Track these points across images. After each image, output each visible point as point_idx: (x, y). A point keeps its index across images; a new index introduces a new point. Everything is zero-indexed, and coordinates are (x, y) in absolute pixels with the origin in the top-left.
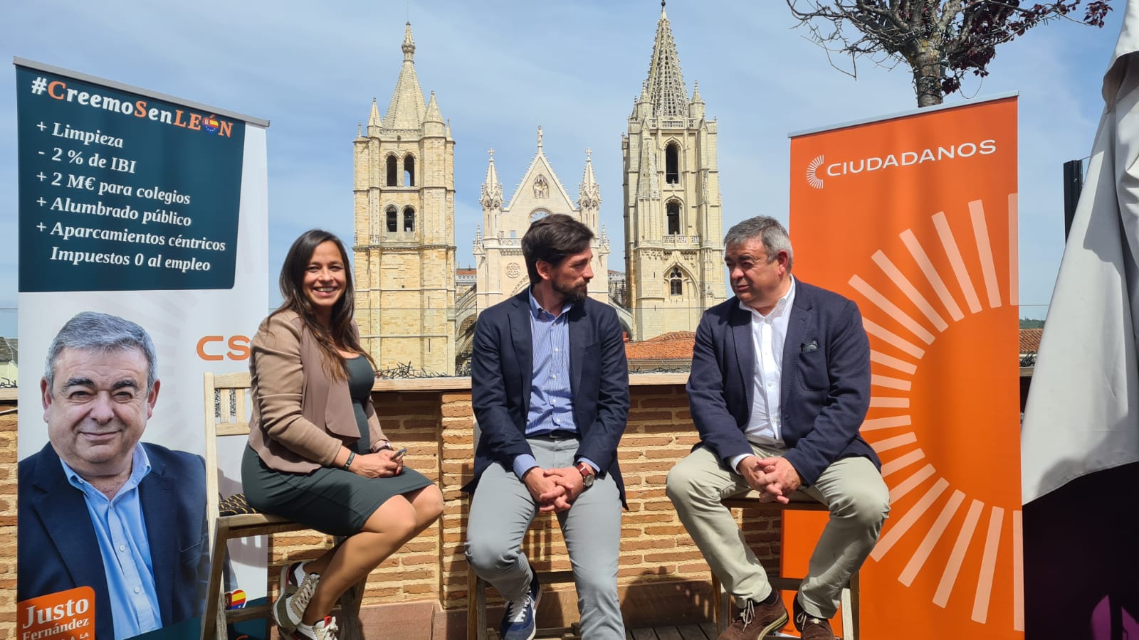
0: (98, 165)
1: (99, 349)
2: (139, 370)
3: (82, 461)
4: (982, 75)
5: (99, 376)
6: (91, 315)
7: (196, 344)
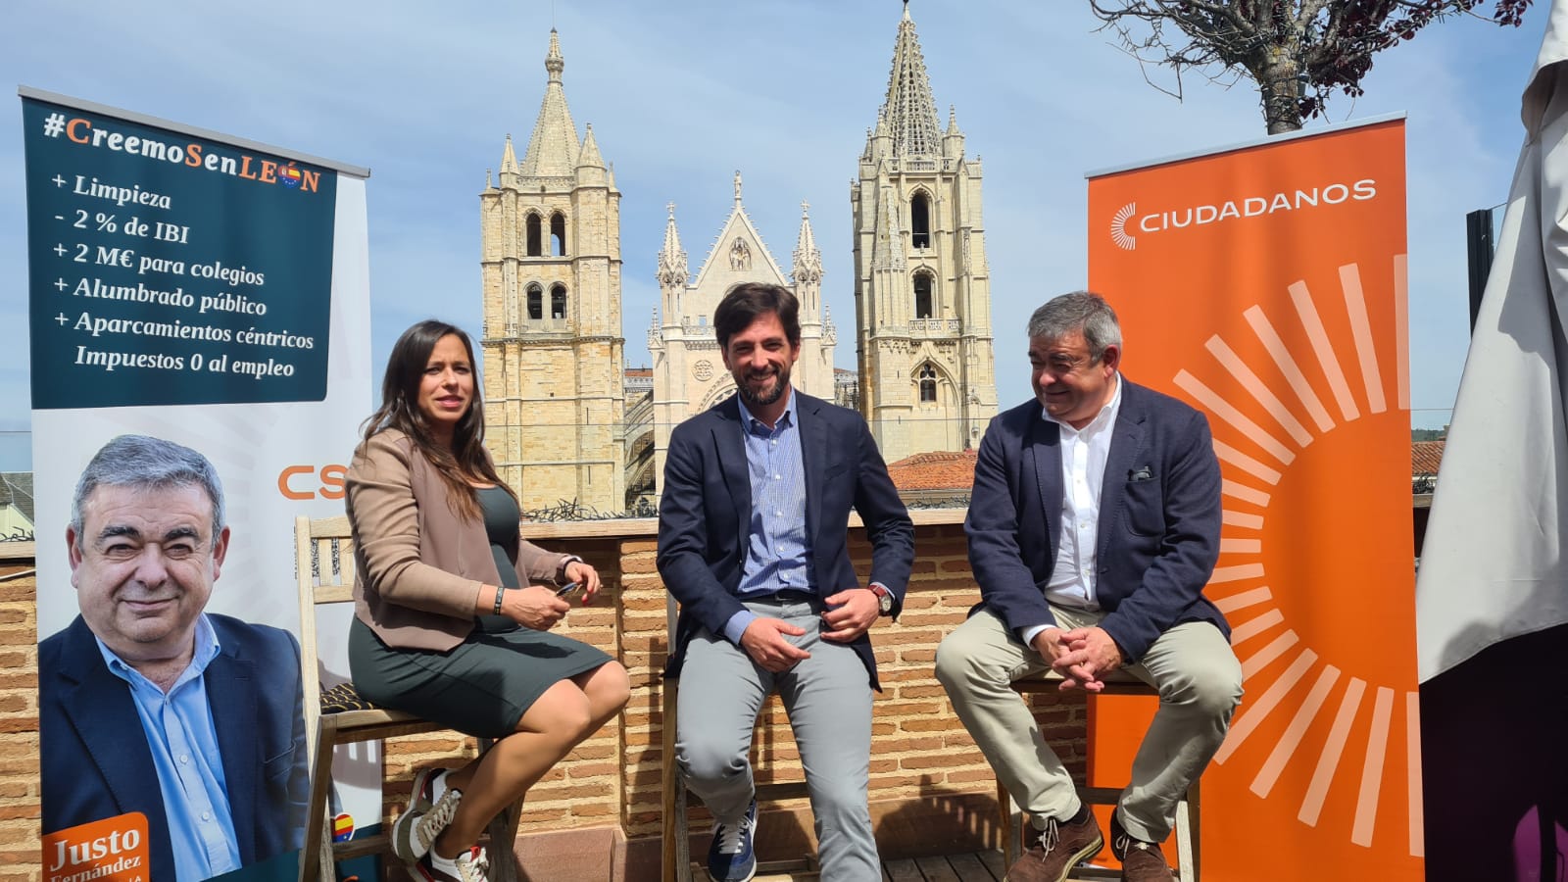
0: (137, 232)
1: (145, 485)
2: (200, 514)
3: (125, 639)
4: (1354, 95)
5: (146, 523)
6: (131, 440)
7: (278, 478)
